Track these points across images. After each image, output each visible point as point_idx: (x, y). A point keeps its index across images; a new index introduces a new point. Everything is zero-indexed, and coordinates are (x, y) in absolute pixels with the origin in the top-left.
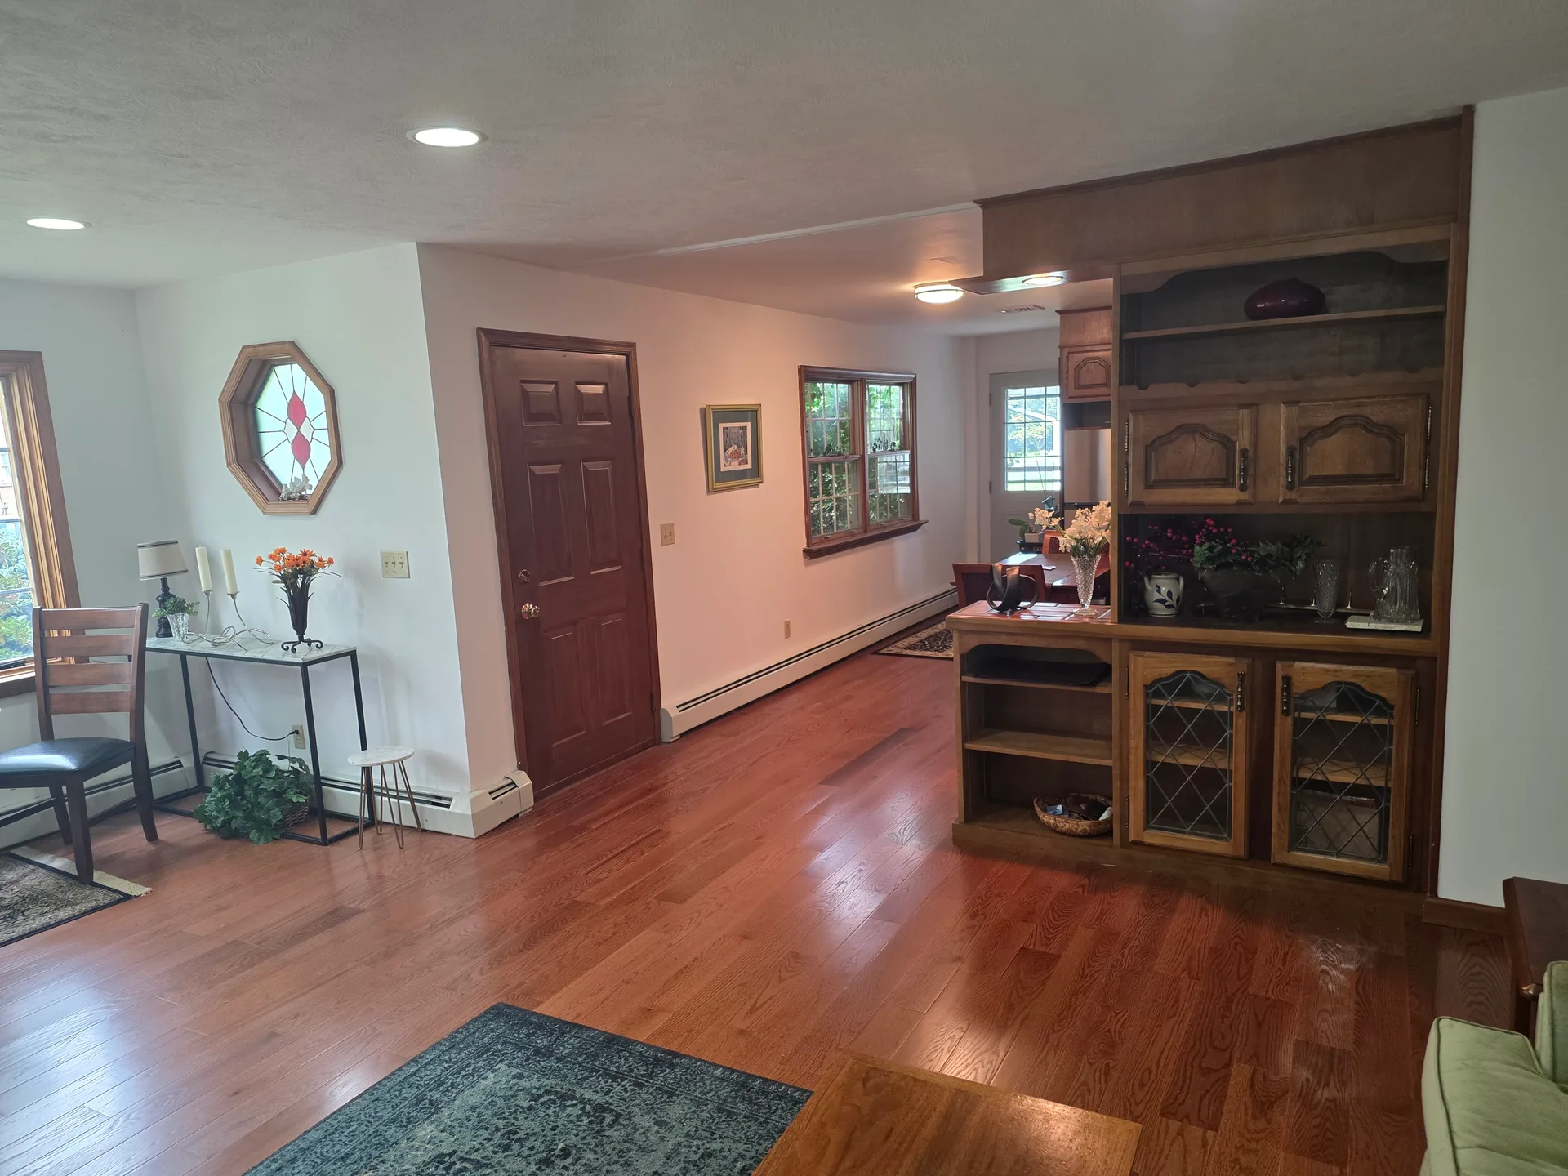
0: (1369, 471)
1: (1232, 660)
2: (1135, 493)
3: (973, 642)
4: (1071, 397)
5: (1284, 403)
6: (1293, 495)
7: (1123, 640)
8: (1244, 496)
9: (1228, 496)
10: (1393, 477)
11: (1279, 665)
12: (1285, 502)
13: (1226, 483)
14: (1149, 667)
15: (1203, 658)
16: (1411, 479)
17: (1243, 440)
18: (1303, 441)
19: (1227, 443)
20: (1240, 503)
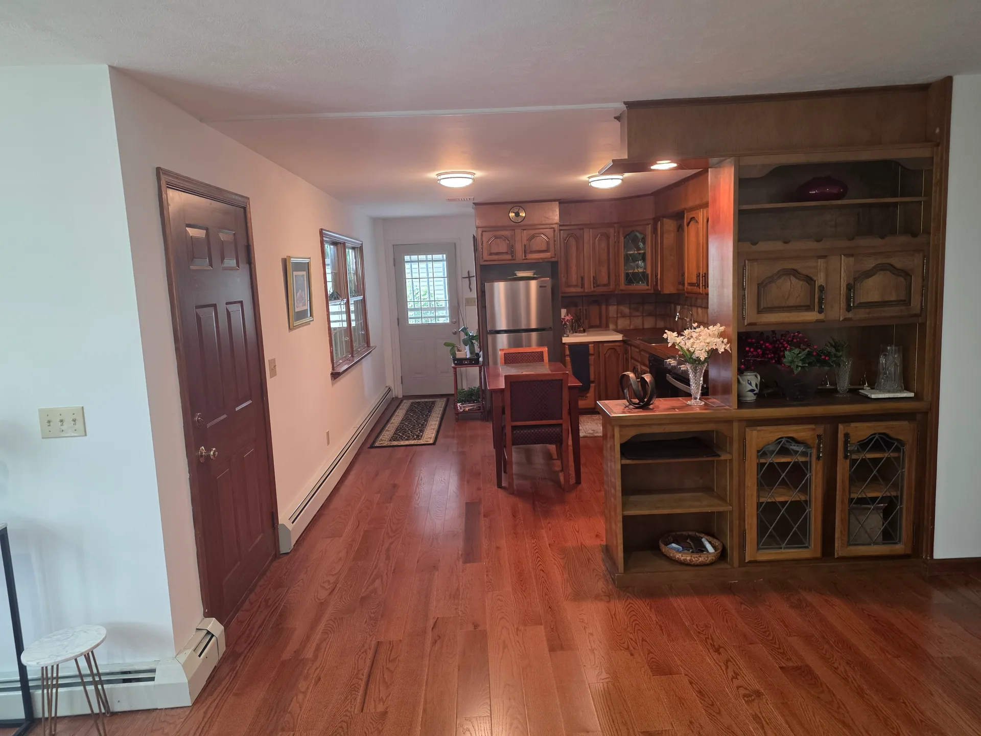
0: (893, 299)
1: (813, 426)
2: (751, 315)
3: (631, 433)
4: (485, 261)
5: (844, 255)
6: (850, 315)
7: (740, 420)
8: (821, 317)
9: (811, 316)
10: (907, 302)
11: (841, 427)
12: (845, 319)
13: (808, 308)
14: (759, 438)
15: (795, 427)
16: (916, 302)
17: (820, 280)
18: (855, 279)
19: (809, 280)
20: (818, 321)
